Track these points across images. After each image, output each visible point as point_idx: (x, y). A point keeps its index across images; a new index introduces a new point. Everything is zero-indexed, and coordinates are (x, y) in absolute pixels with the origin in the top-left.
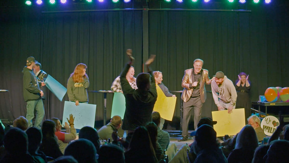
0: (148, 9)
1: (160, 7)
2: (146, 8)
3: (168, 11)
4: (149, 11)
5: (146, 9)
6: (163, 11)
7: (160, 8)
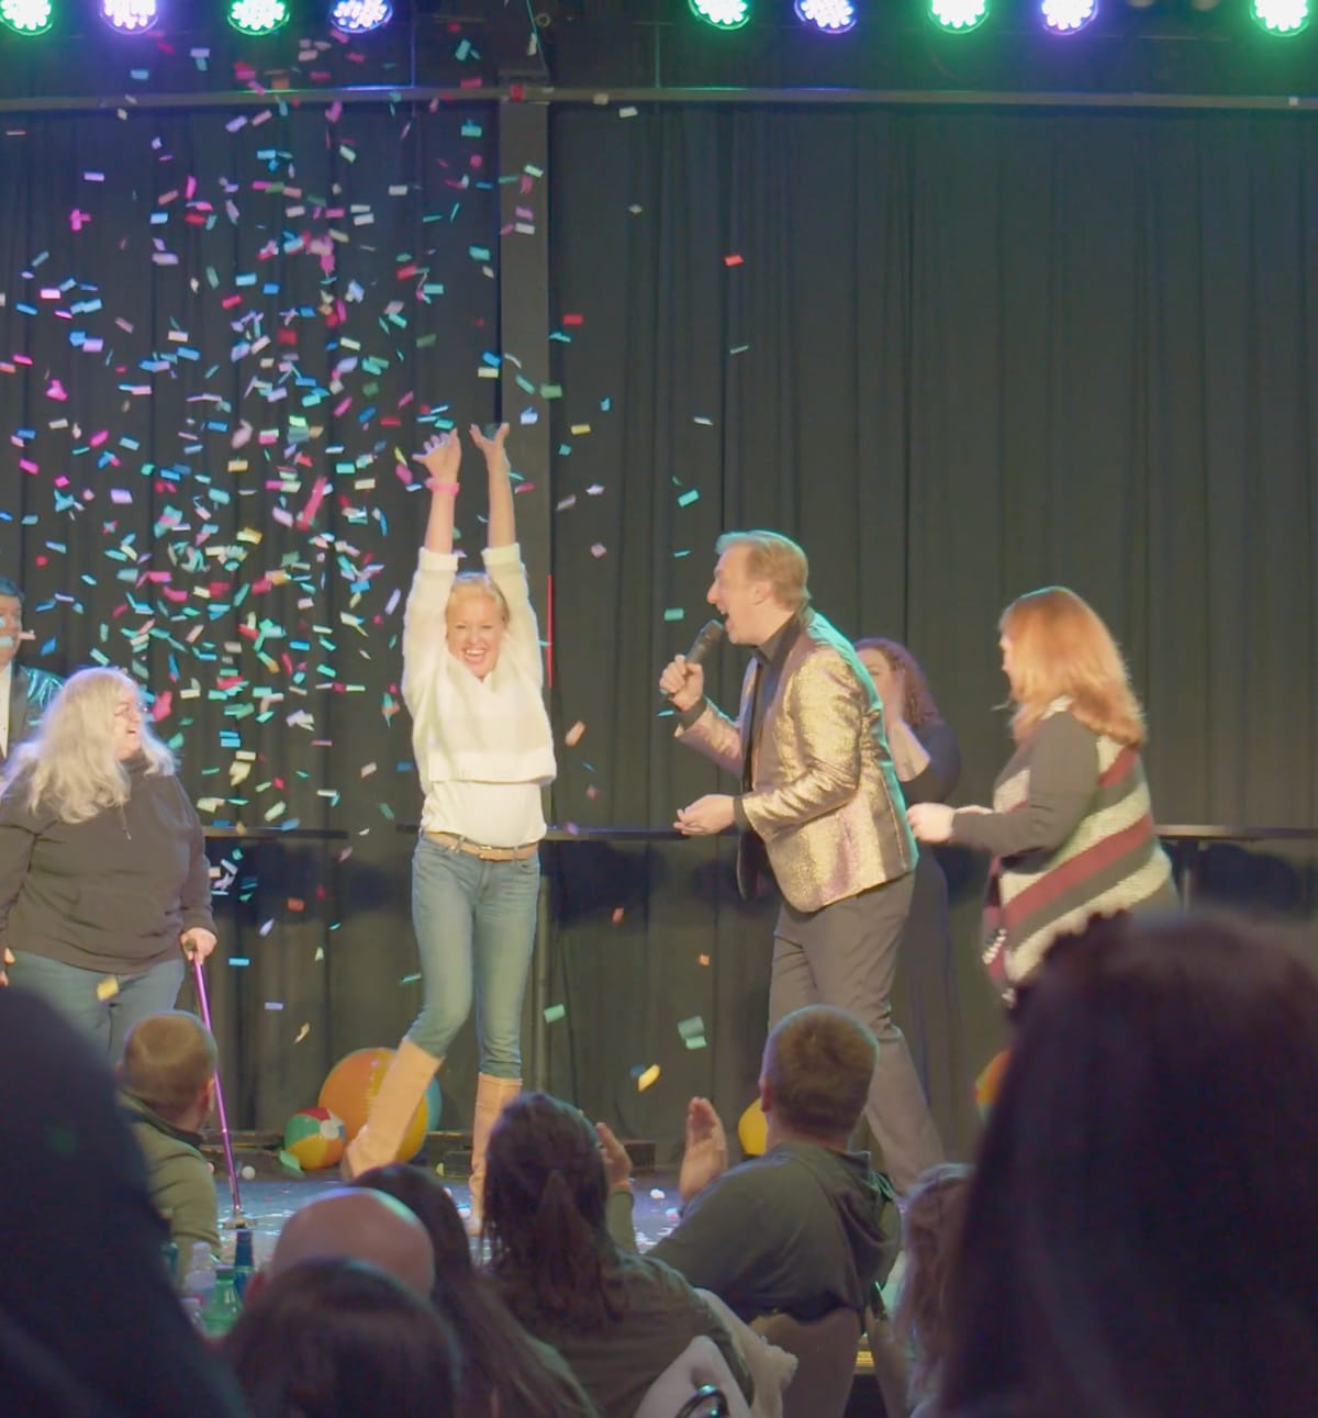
0: (549, 90)
1: (658, 79)
2: (529, 80)
3: (725, 109)
4: (555, 108)
5: (526, 91)
6: (677, 107)
7: (648, 82)
